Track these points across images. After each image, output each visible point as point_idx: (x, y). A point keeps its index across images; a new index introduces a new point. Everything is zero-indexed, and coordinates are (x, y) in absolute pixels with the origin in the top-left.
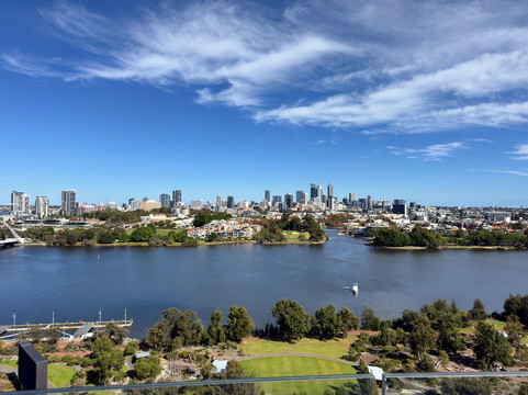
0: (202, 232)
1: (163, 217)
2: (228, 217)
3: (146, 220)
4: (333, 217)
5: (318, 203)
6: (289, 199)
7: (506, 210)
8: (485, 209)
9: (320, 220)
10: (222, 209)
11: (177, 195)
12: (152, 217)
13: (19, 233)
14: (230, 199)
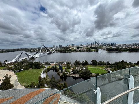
0: (78, 50)
1: (72, 48)
2: (82, 47)
3: (70, 48)
4: (99, 47)
6: (91, 44)
7: (137, 44)
8: (132, 44)
9: (97, 47)
10: (81, 46)
11: (74, 44)
13: (55, 50)
14: (82, 45)
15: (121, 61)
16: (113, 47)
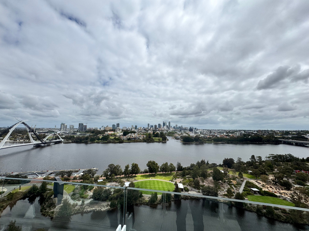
0: (125, 138)
1: (113, 133)
2: (134, 132)
3: (106, 133)
4: (170, 133)
5: (165, 127)
6: (156, 126)
7: (225, 130)
8: (218, 130)
9: (166, 134)
10: (133, 130)
11: (118, 125)
12: (109, 132)
13: (62, 138)
14: (136, 126)
15: (200, 161)
16: (192, 134)
